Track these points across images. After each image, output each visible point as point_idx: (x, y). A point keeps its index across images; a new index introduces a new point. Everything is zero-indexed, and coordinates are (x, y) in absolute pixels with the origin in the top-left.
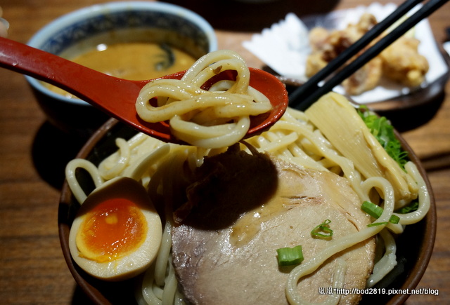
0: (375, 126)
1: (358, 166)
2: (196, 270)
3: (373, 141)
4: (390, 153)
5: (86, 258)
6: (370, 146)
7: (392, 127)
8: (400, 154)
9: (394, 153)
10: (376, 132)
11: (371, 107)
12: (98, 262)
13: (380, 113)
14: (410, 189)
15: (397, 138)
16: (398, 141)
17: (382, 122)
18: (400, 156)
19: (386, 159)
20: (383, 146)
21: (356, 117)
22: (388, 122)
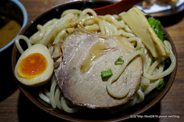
0: (153, 23)
1: (144, 41)
2: (68, 86)
3: (151, 30)
4: (159, 36)
5: (21, 77)
6: (150, 33)
7: (161, 24)
8: (163, 37)
9: (160, 36)
10: (153, 26)
11: (152, 15)
12: (26, 78)
13: (156, 18)
14: (166, 53)
15: (163, 30)
16: (163, 31)
17: (157, 22)
18: (163, 38)
19: (157, 39)
20: (156, 33)
21: (145, 19)
22: (159, 22)
